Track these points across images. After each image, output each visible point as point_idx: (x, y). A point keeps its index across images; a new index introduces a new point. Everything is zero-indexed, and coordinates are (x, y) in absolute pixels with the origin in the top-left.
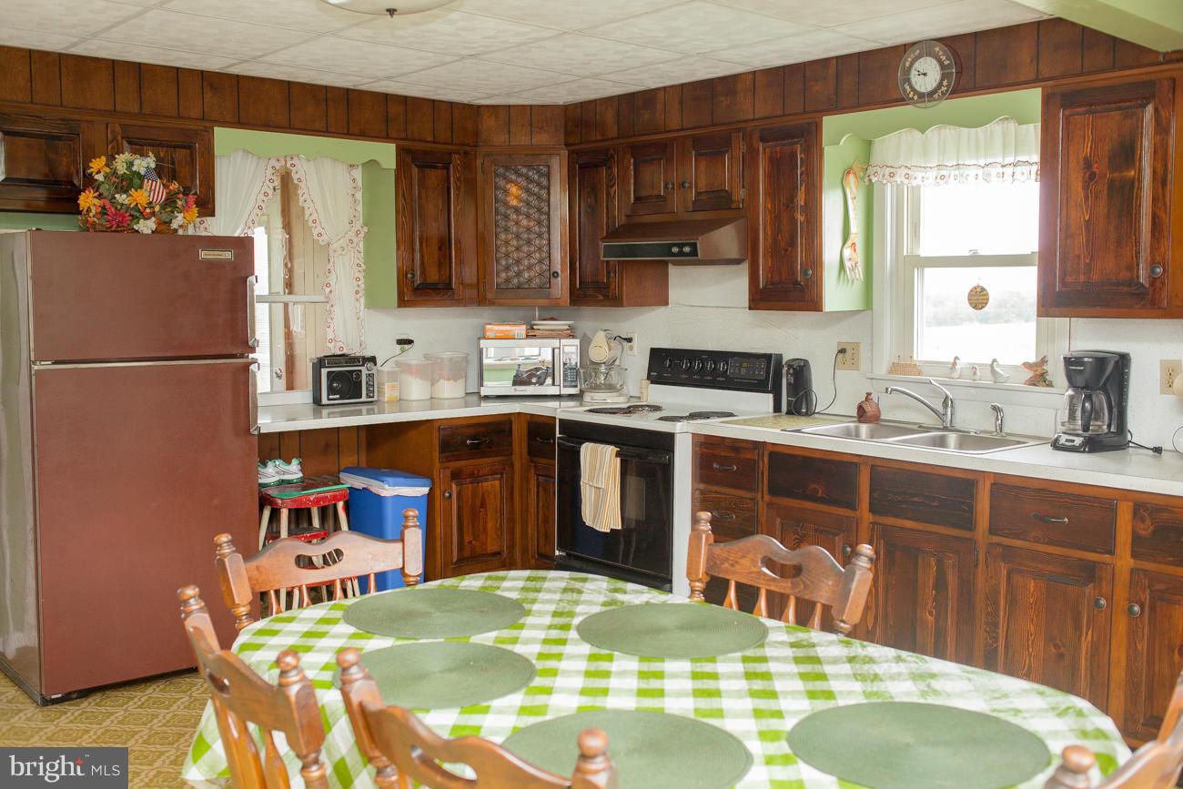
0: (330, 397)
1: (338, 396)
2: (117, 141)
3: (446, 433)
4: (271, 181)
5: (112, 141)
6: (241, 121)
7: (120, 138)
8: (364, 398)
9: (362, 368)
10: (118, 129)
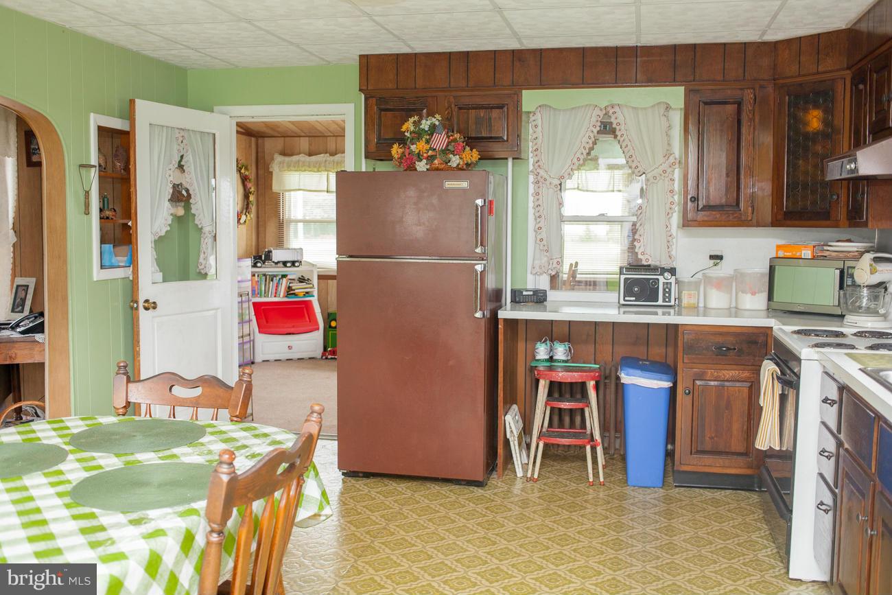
0: (626, 298)
1: (634, 298)
2: (451, 108)
3: (691, 337)
4: (594, 126)
5: (448, 108)
6: (542, 84)
7: (453, 106)
8: (660, 302)
9: (661, 278)
10: (452, 99)
